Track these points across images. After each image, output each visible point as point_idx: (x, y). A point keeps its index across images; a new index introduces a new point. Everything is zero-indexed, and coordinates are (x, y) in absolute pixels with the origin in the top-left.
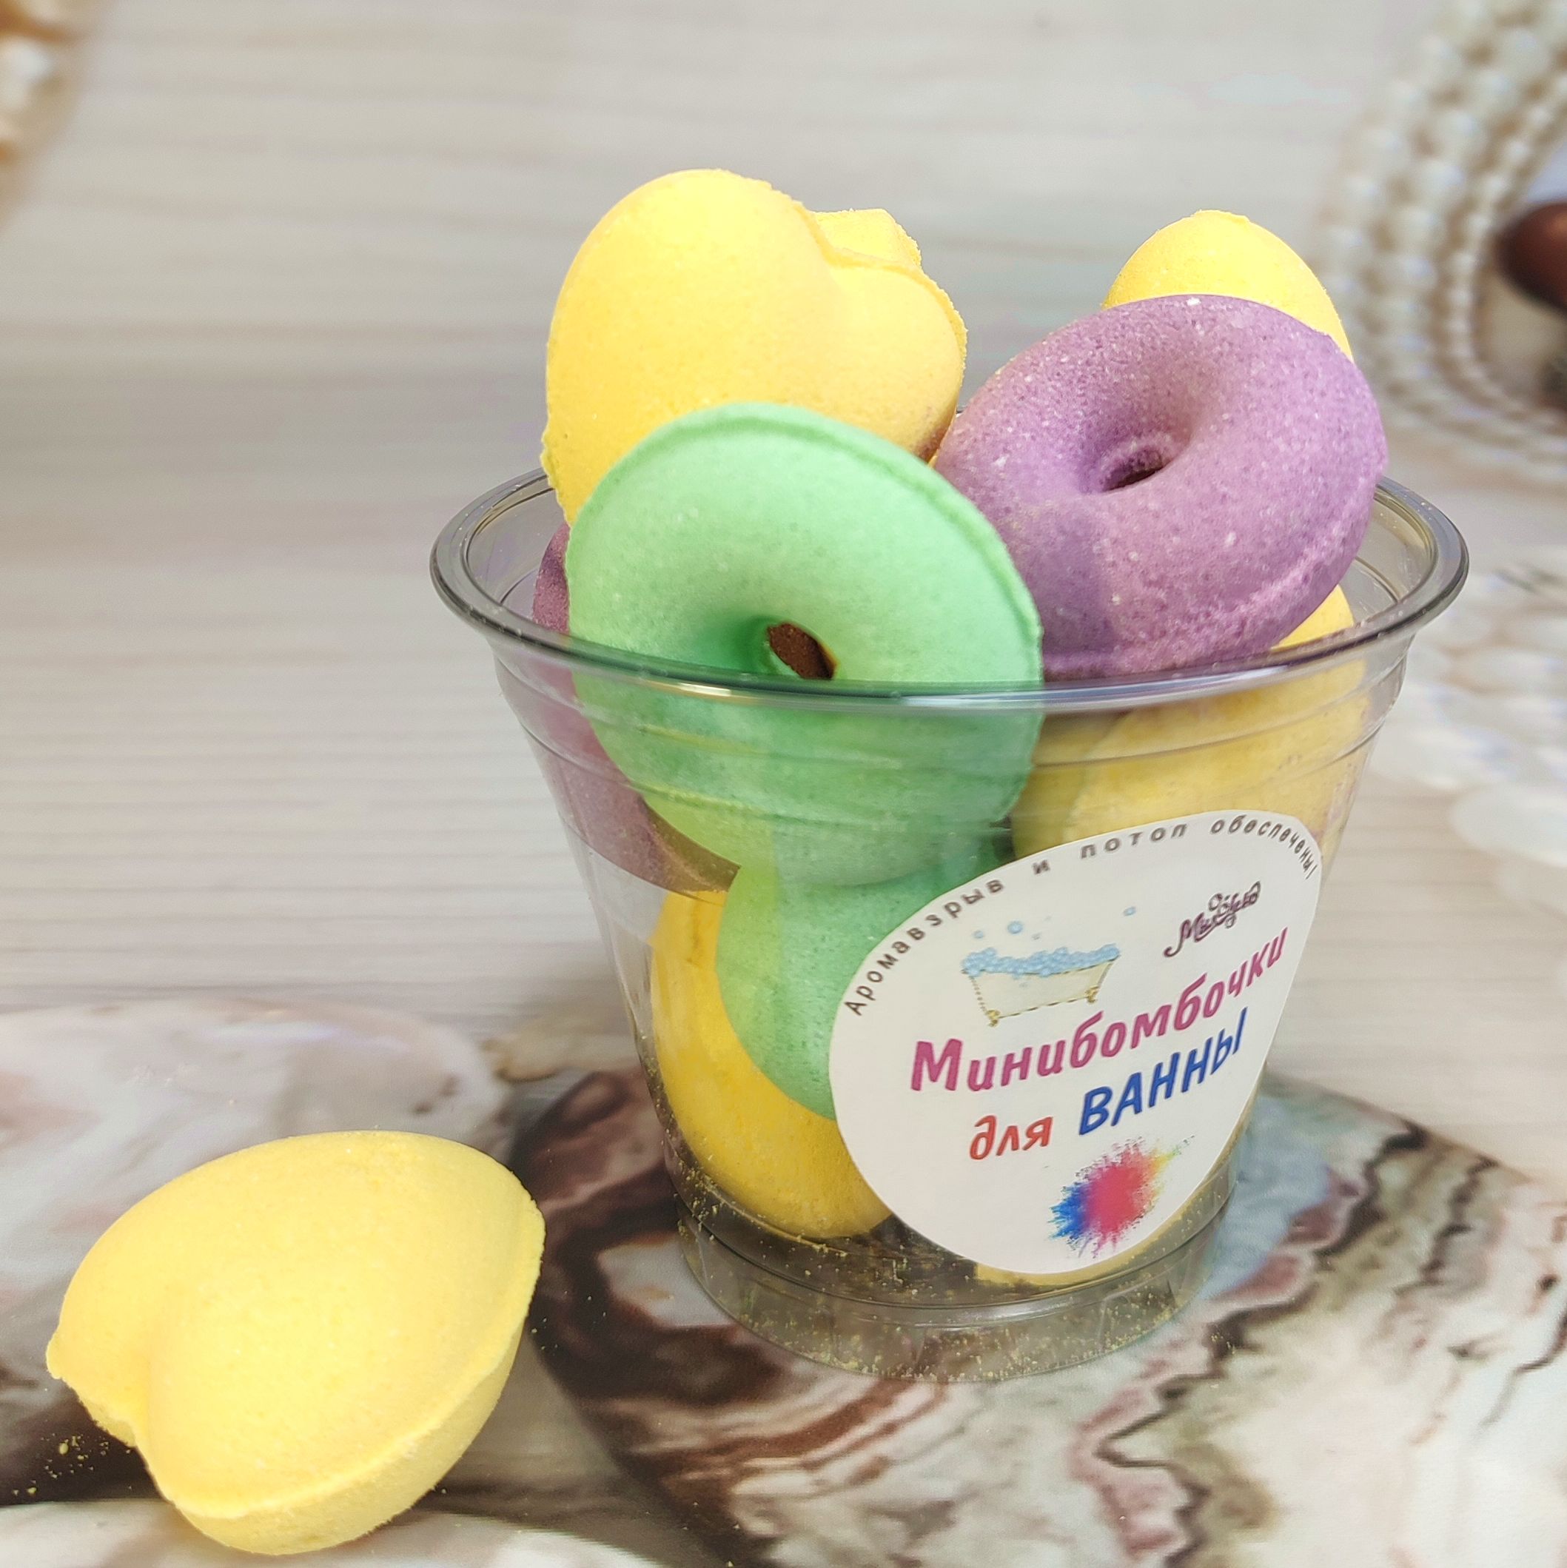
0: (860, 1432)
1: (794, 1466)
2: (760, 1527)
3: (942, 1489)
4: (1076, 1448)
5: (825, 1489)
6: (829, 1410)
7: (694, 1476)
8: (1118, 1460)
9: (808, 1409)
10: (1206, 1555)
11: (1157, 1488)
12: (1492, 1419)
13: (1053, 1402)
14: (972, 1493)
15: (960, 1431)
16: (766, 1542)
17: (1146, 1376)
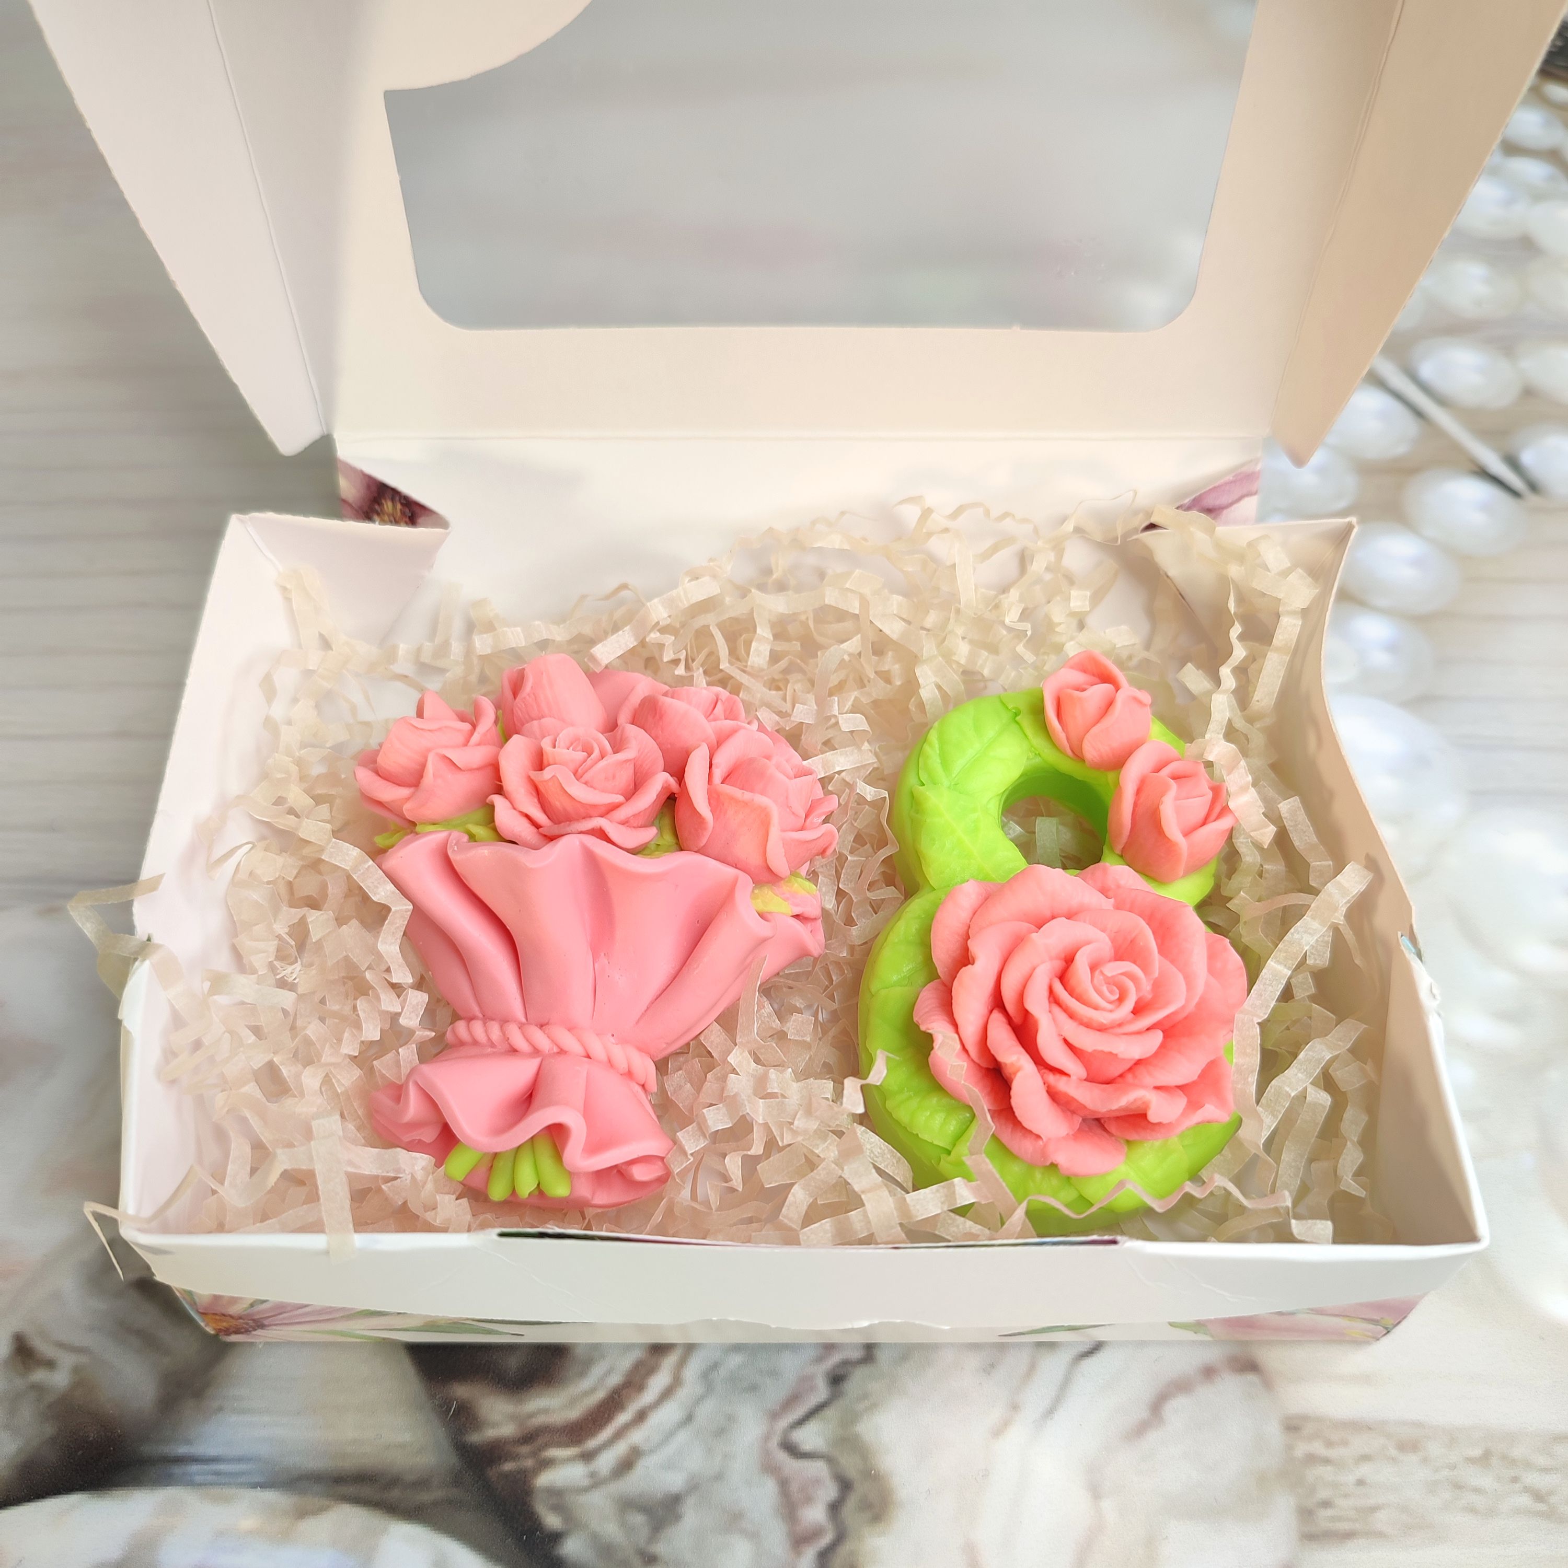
0: (623, 1418)
1: (576, 1456)
2: (552, 1521)
3: (674, 1481)
4: (767, 1438)
5: (596, 1482)
6: (600, 1395)
7: (508, 1466)
8: (791, 1449)
9: (587, 1393)
10: (844, 1550)
11: (817, 1482)
12: (1050, 1412)
13: (753, 1388)
14: (694, 1486)
15: (689, 1419)
16: (556, 1537)
17: (819, 1359)
